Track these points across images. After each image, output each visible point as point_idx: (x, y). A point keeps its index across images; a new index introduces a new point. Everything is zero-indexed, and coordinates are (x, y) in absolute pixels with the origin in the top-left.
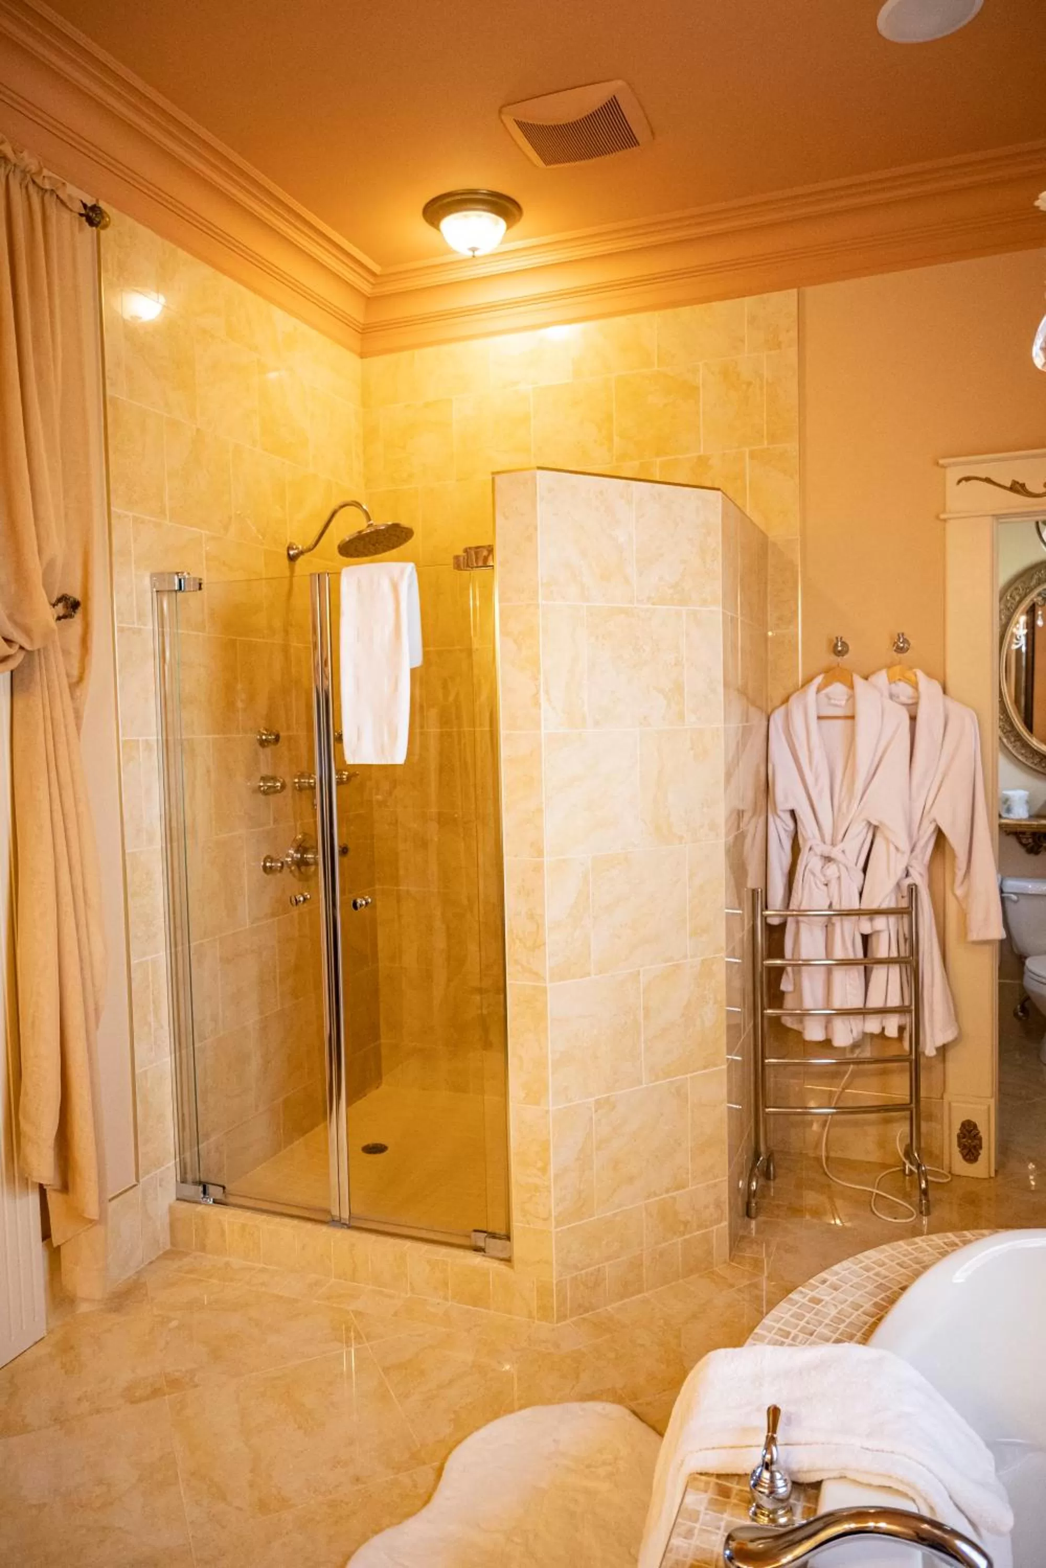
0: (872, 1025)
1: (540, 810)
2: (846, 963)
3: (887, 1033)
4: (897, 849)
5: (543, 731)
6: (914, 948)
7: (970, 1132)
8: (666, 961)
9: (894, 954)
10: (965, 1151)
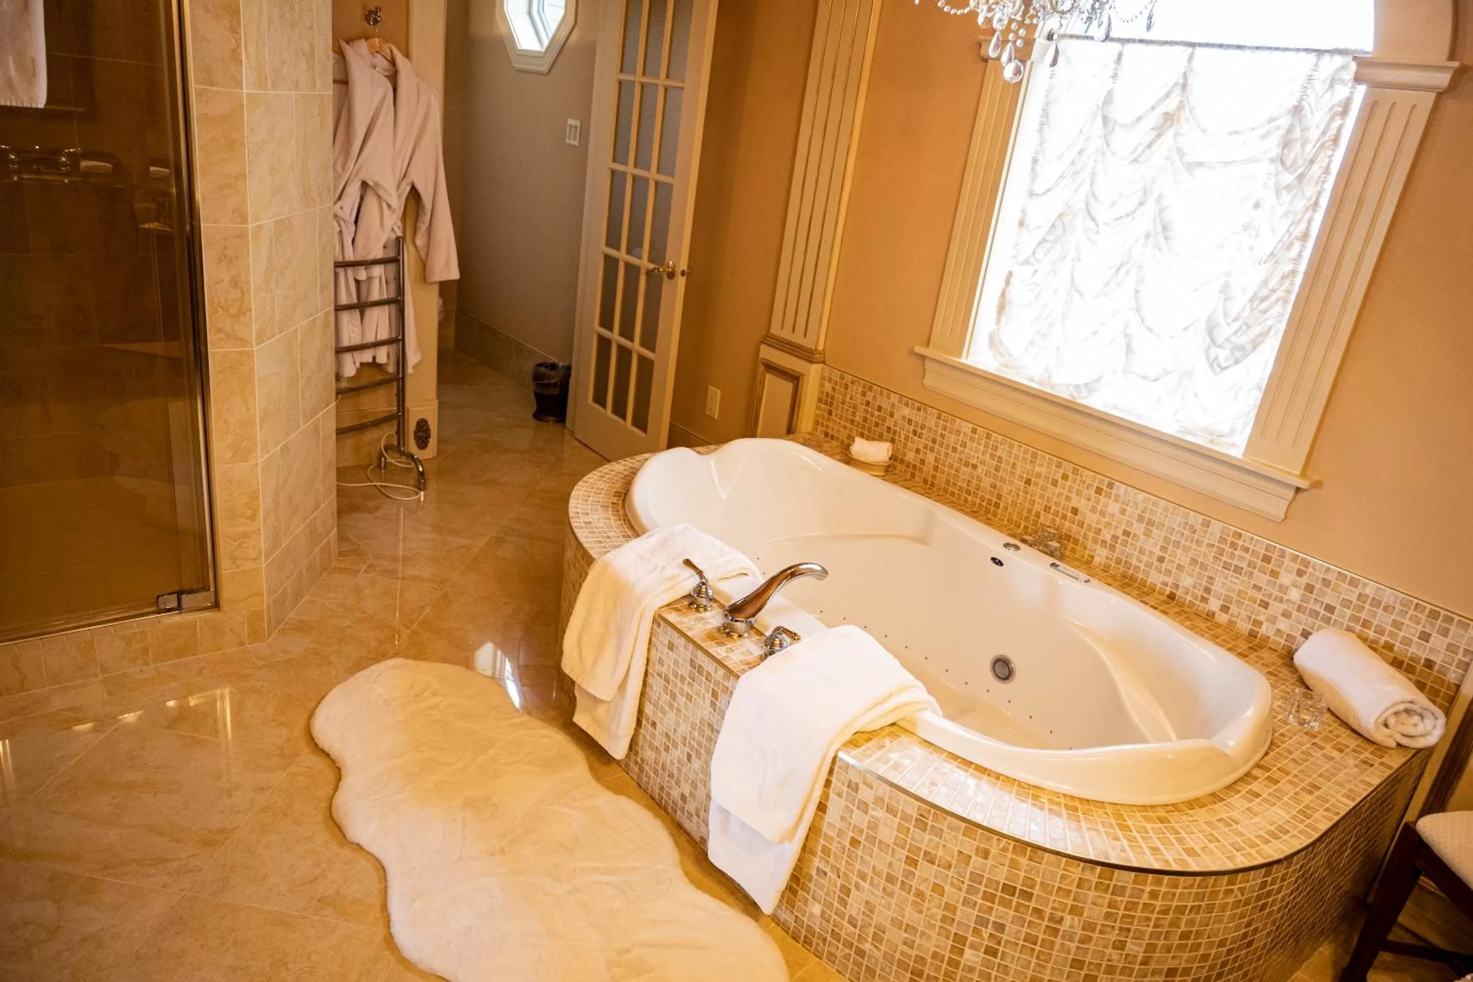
0: (366, 356)
1: (244, 175)
2: (349, 307)
3: (378, 361)
4: (389, 206)
5: (245, 91)
6: (400, 291)
7: (422, 427)
8: (309, 317)
9: (385, 297)
10: (420, 441)
